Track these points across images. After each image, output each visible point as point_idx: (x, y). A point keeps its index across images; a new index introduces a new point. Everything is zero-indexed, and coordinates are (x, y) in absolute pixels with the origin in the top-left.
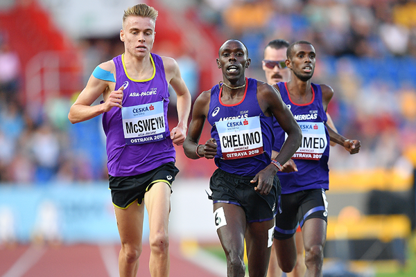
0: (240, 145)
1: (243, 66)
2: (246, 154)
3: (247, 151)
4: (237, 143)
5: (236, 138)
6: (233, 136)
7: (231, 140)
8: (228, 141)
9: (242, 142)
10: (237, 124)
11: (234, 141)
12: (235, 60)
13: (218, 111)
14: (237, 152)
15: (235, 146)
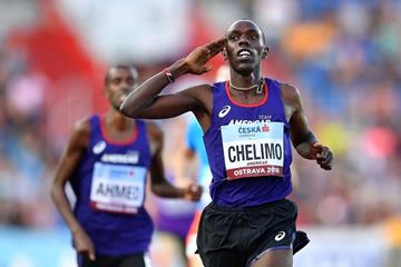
0: (256, 158)
1: (259, 54)
2: (263, 170)
3: (265, 168)
4: (251, 155)
5: (250, 149)
6: (247, 146)
7: (243, 152)
8: (238, 153)
9: (259, 154)
10: (253, 130)
11: (248, 152)
12: (247, 44)
13: (228, 111)
14: (251, 168)
15: (248, 159)
